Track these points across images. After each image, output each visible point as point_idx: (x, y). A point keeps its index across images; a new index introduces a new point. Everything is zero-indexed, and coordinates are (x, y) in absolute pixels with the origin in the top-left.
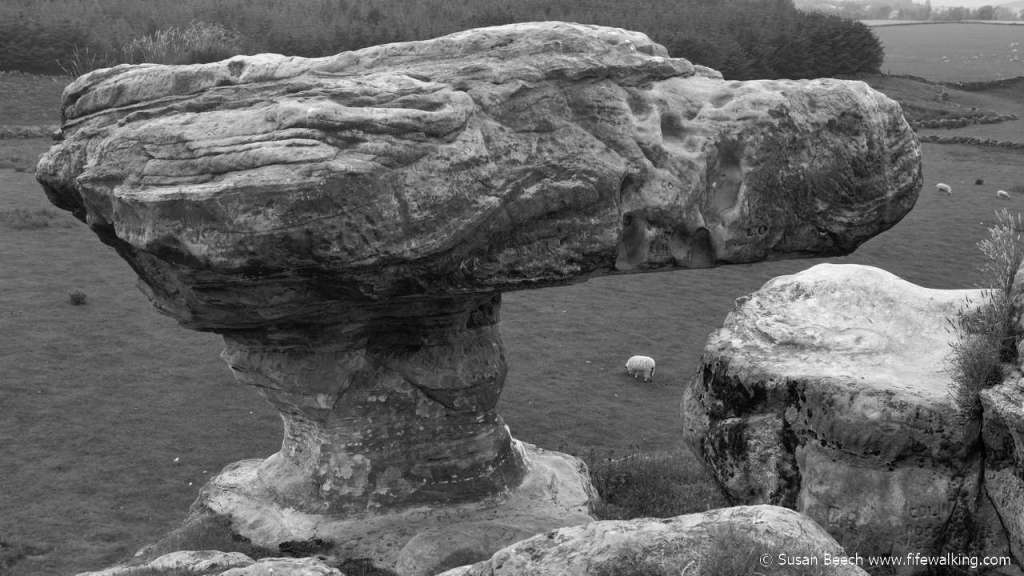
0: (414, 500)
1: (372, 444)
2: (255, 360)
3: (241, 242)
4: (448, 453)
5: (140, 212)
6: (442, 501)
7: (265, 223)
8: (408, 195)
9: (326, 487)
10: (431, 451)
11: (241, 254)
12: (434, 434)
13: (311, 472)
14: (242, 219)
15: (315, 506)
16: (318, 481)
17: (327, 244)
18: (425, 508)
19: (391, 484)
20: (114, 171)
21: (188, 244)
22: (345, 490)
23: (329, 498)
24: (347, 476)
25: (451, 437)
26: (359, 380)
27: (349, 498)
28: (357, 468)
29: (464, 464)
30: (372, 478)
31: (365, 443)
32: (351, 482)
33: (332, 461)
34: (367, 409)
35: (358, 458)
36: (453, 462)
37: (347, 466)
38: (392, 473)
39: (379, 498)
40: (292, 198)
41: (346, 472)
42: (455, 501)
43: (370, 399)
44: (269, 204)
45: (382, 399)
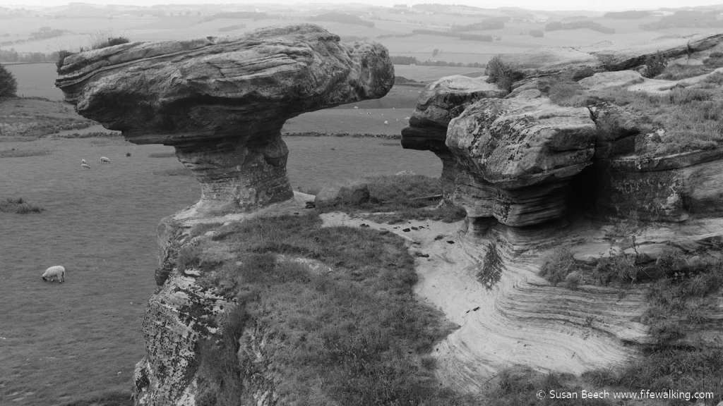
0: (271, 202)
1: (254, 184)
2: (208, 158)
3: (283, 90)
4: (279, 183)
5: (239, 85)
6: (280, 200)
7: (290, 83)
8: (315, 74)
9: (241, 203)
10: (273, 183)
11: (282, 94)
12: (270, 177)
13: (233, 199)
14: (282, 82)
15: (239, 210)
16: (237, 202)
17: (303, 89)
18: (275, 204)
19: (263, 197)
20: (205, 75)
21: (261, 93)
22: (249, 202)
23: (244, 206)
24: (248, 197)
25: (277, 177)
26: (248, 159)
27: (251, 205)
28: (250, 193)
29: (284, 186)
30: (257, 196)
31: (251, 183)
32: (249, 199)
33: (241, 193)
34: (252, 169)
35: (250, 189)
36: (281, 185)
37: (247, 193)
38: (263, 193)
39: (261, 203)
40: (296, 74)
41: (247, 196)
42: (284, 200)
43: (253, 165)
44: (289, 76)
45: (256, 165)
